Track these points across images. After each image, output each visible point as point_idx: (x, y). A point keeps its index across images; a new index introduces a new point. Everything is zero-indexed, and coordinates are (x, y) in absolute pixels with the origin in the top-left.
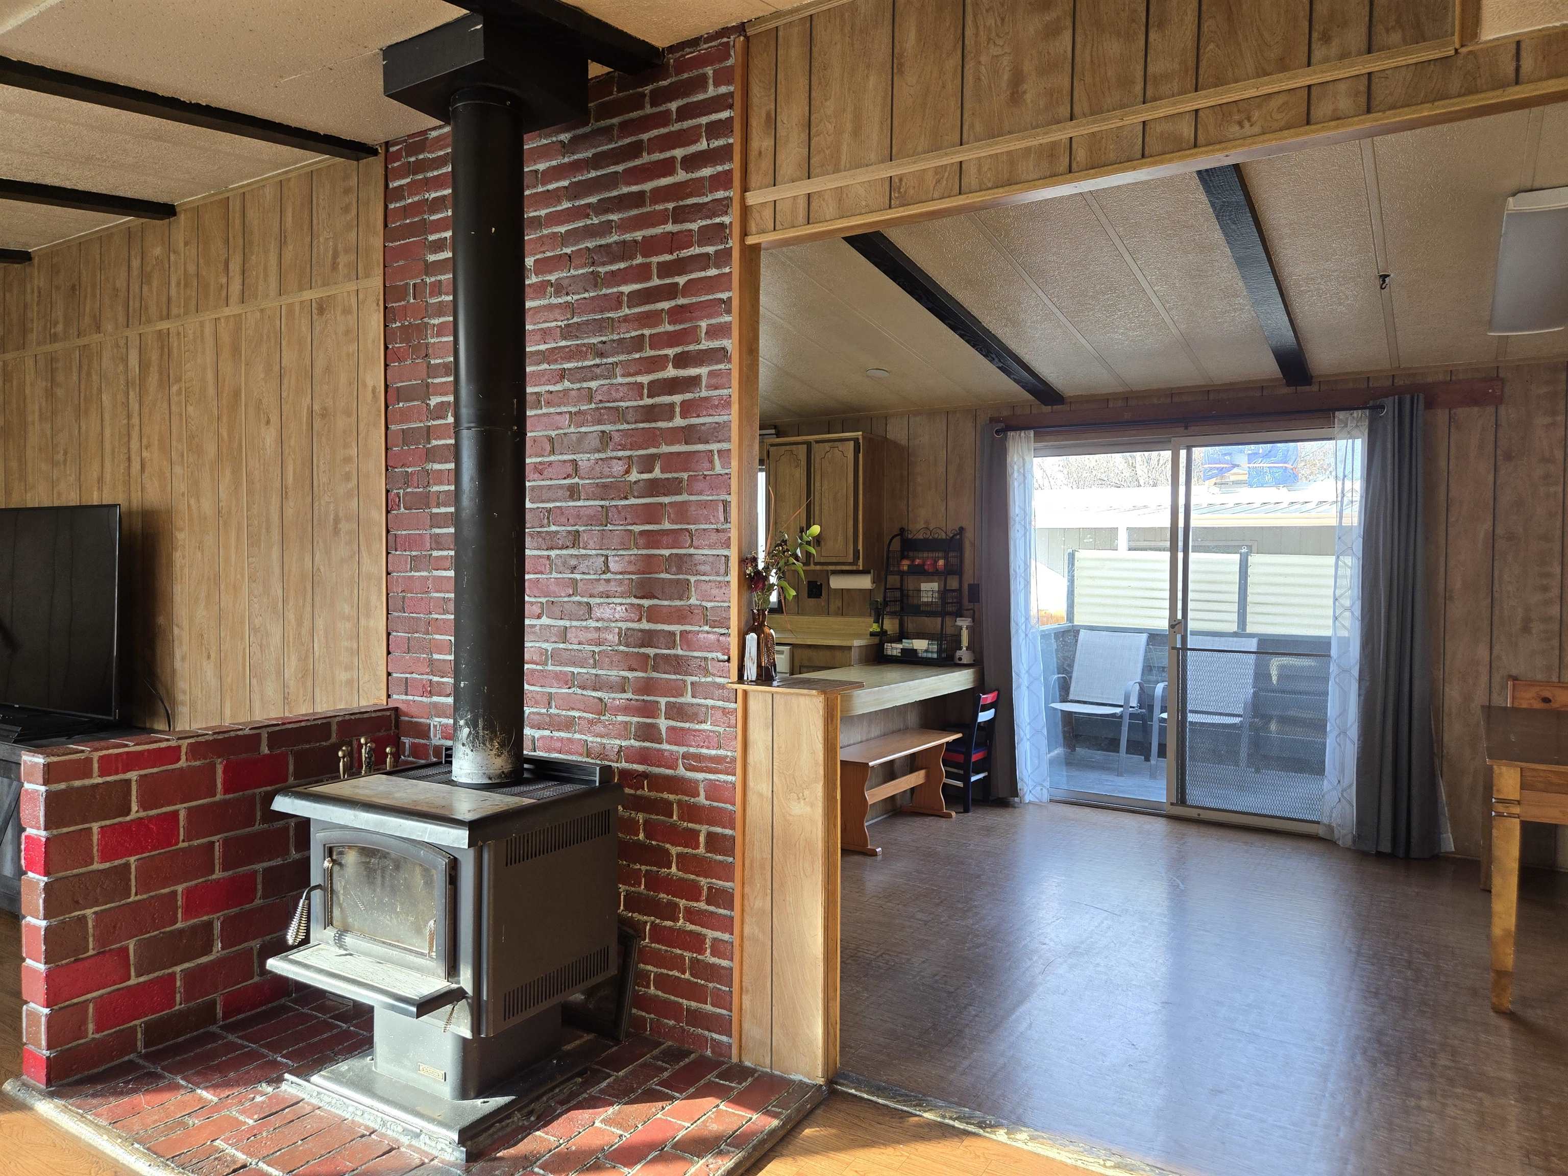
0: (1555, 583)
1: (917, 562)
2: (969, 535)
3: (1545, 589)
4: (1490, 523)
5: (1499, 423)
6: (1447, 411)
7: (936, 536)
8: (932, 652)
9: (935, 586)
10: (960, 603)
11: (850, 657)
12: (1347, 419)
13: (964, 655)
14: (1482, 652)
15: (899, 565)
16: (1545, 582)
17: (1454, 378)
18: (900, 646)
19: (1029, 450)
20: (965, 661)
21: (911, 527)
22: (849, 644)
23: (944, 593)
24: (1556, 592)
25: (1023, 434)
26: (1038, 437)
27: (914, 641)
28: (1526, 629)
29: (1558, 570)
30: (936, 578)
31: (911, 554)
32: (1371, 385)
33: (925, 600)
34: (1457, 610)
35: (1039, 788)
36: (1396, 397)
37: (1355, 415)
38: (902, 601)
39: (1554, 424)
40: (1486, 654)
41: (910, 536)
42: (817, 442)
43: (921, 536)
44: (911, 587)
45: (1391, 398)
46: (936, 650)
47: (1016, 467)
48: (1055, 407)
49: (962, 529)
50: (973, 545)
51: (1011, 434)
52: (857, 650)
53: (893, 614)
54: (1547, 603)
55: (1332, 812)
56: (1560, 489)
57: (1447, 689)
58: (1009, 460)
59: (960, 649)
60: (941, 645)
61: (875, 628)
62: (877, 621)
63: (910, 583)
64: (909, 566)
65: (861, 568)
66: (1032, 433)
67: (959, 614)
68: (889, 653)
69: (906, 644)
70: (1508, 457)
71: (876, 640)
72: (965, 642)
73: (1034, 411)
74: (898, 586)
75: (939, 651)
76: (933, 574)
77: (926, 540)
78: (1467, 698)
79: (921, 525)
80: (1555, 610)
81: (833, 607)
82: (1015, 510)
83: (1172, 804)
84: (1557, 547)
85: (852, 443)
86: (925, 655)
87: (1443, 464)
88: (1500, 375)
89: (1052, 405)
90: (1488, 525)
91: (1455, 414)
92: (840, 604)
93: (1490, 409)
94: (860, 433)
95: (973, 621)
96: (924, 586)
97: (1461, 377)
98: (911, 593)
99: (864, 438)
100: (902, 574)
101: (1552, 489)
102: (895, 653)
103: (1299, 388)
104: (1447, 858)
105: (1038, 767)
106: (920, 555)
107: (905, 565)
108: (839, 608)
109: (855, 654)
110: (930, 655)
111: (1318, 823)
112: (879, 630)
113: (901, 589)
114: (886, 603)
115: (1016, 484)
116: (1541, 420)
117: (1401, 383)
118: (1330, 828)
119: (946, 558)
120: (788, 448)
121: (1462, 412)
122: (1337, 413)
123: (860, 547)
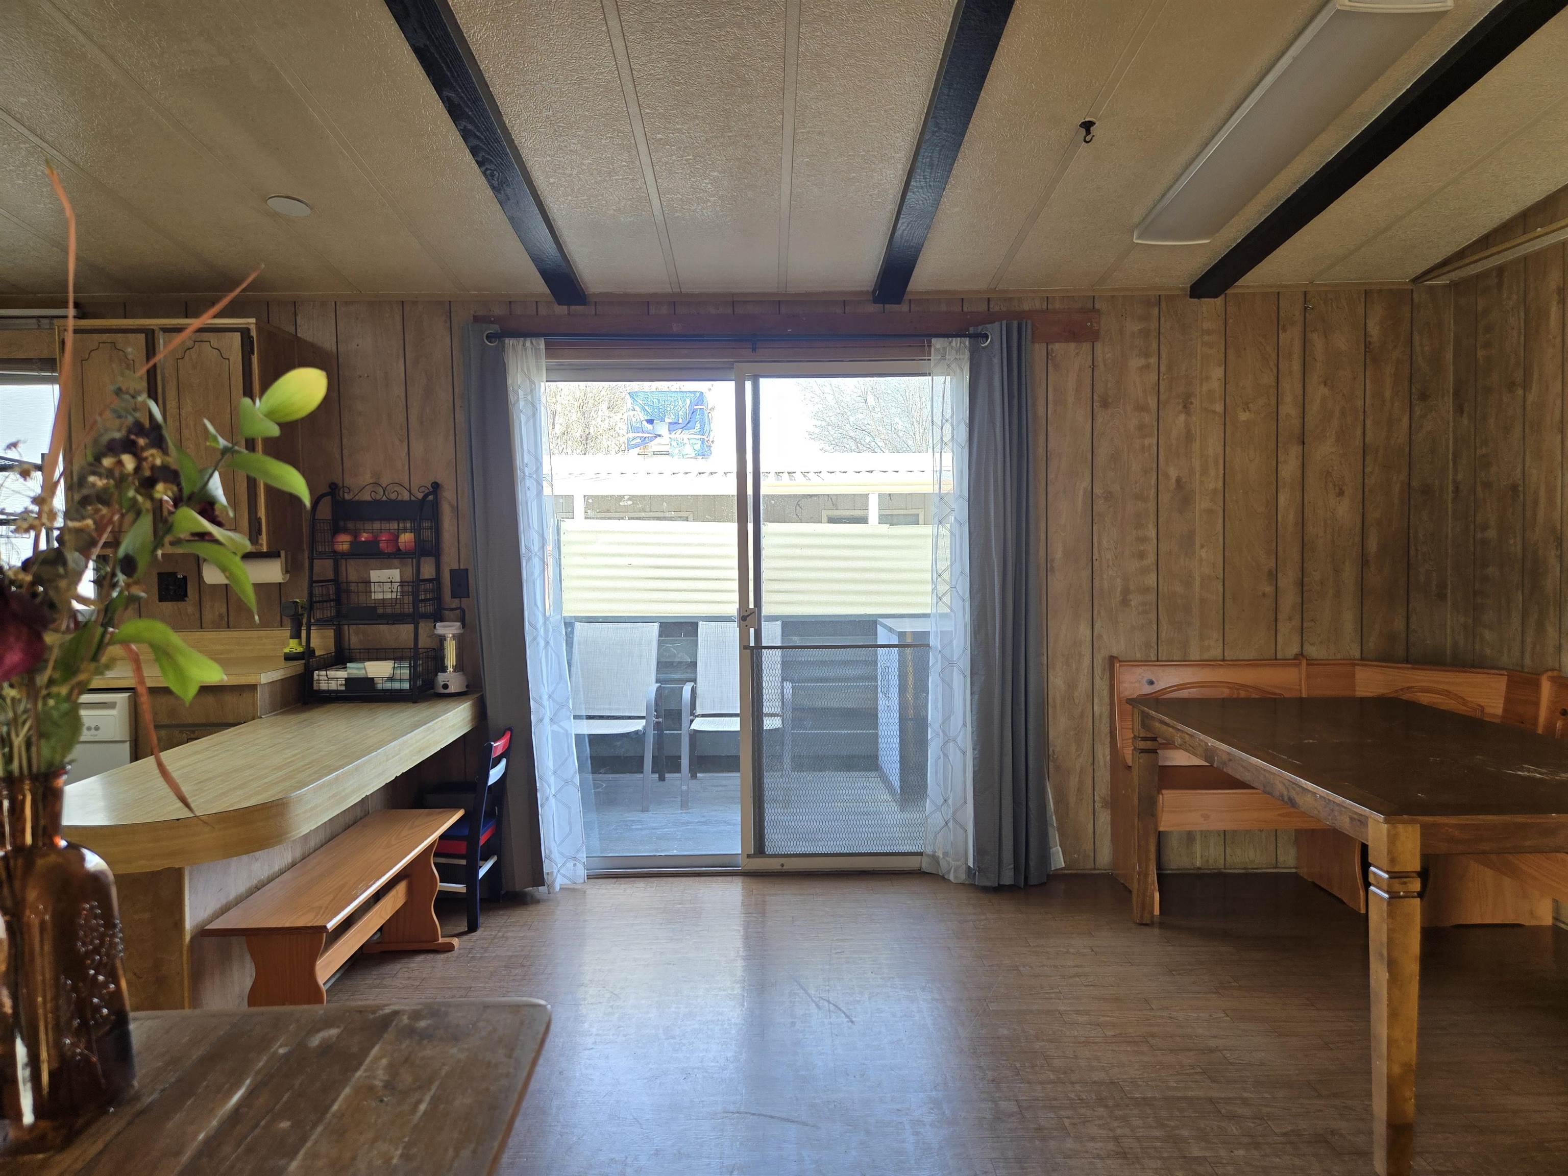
0: (1151, 548)
1: (364, 537)
2: (448, 495)
3: (1142, 555)
4: (1089, 479)
5: (1096, 363)
6: (1045, 345)
7: (393, 496)
8: (401, 680)
9: (395, 574)
10: (439, 599)
11: (254, 704)
12: (945, 349)
13: (451, 679)
14: (1084, 631)
15: (333, 543)
16: (1142, 548)
17: (1050, 306)
18: (342, 674)
19: (539, 369)
20: (452, 689)
21: (348, 481)
22: (250, 680)
23: (412, 586)
24: (1151, 559)
25: (528, 344)
26: (552, 350)
27: (368, 664)
28: (1125, 602)
29: (1152, 533)
30: (396, 562)
31: (350, 525)
32: (965, 310)
33: (380, 596)
34: (1058, 583)
35: (570, 865)
36: (1004, 322)
37: (954, 344)
38: (338, 601)
39: (1148, 366)
40: (1088, 633)
41: (347, 497)
42: (166, 330)
43: (366, 497)
44: (353, 576)
45: (997, 324)
46: (407, 677)
47: (521, 393)
48: (573, 308)
49: (436, 486)
50: (456, 510)
51: (510, 342)
52: (267, 689)
53: (323, 623)
54: (1144, 571)
55: (935, 839)
56: (1155, 441)
57: (1051, 678)
58: (510, 381)
59: (444, 669)
60: (415, 667)
61: (294, 646)
62: (297, 635)
63: (352, 571)
64: (351, 543)
65: (265, 549)
66: (541, 343)
67: (438, 616)
68: (324, 686)
69: (354, 670)
70: (1105, 404)
71: (297, 667)
72: (451, 659)
73: (543, 311)
74: (331, 576)
75: (412, 679)
76: (389, 556)
77: (377, 503)
78: (1071, 686)
79: (367, 478)
80: (1151, 580)
81: (209, 615)
82: (523, 457)
83: (749, 856)
84: (1152, 506)
85: (238, 335)
86: (388, 686)
87: (1041, 410)
88: (1097, 306)
89: (569, 304)
90: (1086, 483)
91: (1052, 349)
92: (224, 610)
93: (1086, 346)
94: (253, 320)
95: (464, 626)
96: (376, 575)
97: (1058, 306)
98: (353, 587)
99: (259, 329)
100: (337, 557)
101: (1147, 442)
102: (333, 686)
103: (887, 306)
104: (1058, 876)
105: (569, 834)
106: (368, 526)
107: (343, 542)
108: (221, 616)
109: (262, 698)
110: (397, 686)
111: (921, 854)
112: (300, 649)
113: (336, 581)
114: (311, 606)
115: (523, 418)
116: (1136, 363)
117: (997, 309)
118: (934, 858)
119: (417, 531)
120: (105, 337)
121: (1058, 347)
122: (934, 340)
123: (262, 513)
